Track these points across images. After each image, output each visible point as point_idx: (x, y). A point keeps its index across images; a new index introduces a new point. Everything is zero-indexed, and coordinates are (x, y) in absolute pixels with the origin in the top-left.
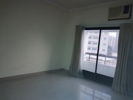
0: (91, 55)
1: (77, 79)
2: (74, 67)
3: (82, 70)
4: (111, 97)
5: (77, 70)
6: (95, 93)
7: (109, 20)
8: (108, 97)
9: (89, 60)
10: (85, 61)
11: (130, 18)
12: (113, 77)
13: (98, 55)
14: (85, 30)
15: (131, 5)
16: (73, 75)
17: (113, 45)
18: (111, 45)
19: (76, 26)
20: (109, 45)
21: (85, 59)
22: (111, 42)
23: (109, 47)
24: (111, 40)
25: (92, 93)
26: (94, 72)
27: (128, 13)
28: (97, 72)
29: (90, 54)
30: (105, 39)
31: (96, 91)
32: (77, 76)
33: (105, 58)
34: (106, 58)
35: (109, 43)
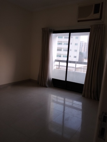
0: (60, 63)
1: (47, 88)
2: (42, 77)
3: (52, 79)
4: (82, 104)
5: (46, 79)
6: (66, 102)
7: (79, 21)
8: (78, 105)
9: (59, 68)
10: (54, 69)
11: (100, 19)
12: (84, 84)
13: (67, 62)
14: (53, 34)
15: (102, 3)
16: (42, 85)
17: (84, 51)
18: (83, 51)
19: (42, 29)
20: (81, 51)
21: (55, 67)
22: (82, 47)
23: (81, 54)
24: (83, 46)
25: (63, 102)
26: (64, 80)
27: (98, 12)
28: (67, 80)
29: (60, 61)
30: (76, 44)
31: (66, 99)
32: (47, 85)
33: (75, 64)
34: (77, 64)
35: (80, 49)
